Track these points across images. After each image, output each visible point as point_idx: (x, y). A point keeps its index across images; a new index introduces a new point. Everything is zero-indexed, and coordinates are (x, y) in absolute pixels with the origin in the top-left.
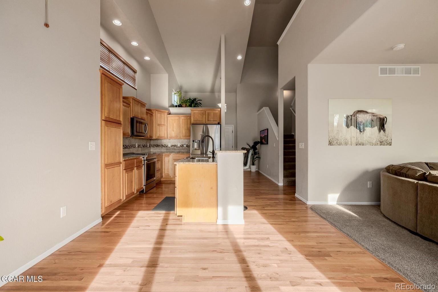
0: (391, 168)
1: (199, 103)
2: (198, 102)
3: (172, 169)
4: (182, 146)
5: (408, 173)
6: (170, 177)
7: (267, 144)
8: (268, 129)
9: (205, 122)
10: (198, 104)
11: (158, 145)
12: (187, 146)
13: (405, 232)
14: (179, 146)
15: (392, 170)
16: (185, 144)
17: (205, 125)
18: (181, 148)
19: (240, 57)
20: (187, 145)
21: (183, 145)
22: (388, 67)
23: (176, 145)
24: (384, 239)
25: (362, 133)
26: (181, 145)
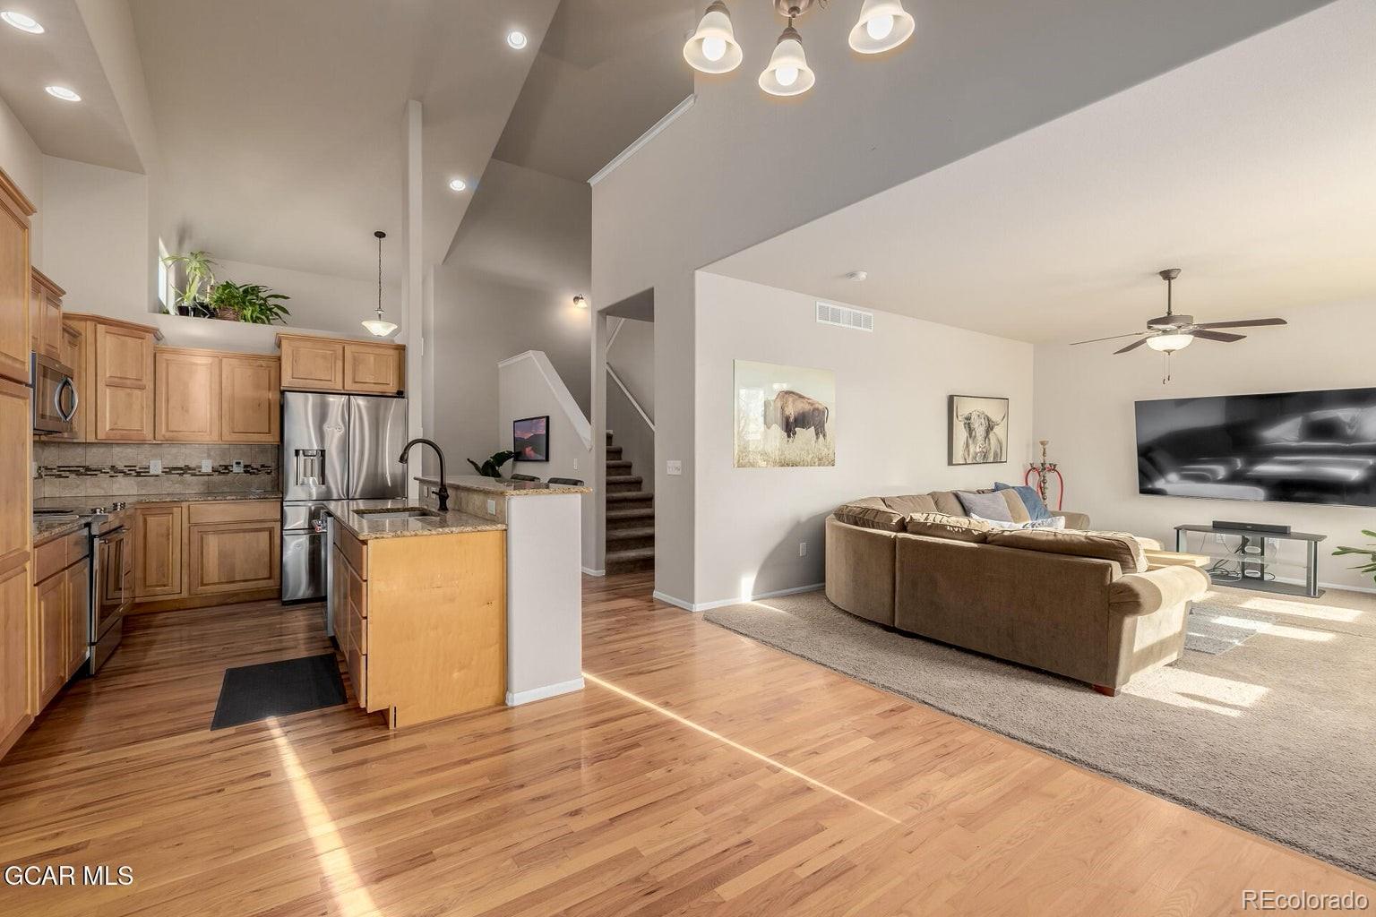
0: (845, 511)
1: (276, 306)
2: (271, 302)
3: (185, 565)
4: (220, 469)
5: (876, 520)
6: (176, 597)
7: (547, 459)
8: (548, 418)
9: (344, 387)
10: (270, 310)
11: (88, 469)
12: (245, 472)
13: (877, 631)
14: (207, 467)
15: (848, 516)
16: (238, 463)
17: (349, 395)
18: (216, 478)
19: (458, 185)
20: (246, 466)
21: (226, 467)
22: (831, 306)
23: (190, 469)
24: (855, 649)
25: (791, 440)
26: (216, 465)
